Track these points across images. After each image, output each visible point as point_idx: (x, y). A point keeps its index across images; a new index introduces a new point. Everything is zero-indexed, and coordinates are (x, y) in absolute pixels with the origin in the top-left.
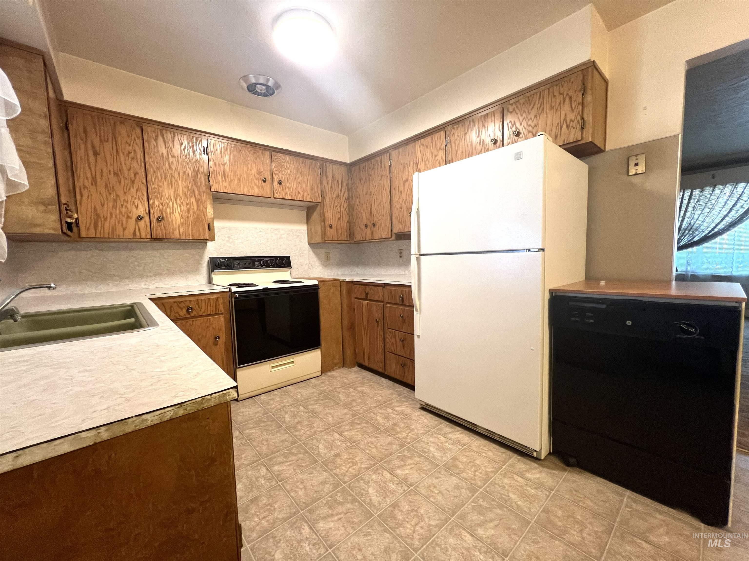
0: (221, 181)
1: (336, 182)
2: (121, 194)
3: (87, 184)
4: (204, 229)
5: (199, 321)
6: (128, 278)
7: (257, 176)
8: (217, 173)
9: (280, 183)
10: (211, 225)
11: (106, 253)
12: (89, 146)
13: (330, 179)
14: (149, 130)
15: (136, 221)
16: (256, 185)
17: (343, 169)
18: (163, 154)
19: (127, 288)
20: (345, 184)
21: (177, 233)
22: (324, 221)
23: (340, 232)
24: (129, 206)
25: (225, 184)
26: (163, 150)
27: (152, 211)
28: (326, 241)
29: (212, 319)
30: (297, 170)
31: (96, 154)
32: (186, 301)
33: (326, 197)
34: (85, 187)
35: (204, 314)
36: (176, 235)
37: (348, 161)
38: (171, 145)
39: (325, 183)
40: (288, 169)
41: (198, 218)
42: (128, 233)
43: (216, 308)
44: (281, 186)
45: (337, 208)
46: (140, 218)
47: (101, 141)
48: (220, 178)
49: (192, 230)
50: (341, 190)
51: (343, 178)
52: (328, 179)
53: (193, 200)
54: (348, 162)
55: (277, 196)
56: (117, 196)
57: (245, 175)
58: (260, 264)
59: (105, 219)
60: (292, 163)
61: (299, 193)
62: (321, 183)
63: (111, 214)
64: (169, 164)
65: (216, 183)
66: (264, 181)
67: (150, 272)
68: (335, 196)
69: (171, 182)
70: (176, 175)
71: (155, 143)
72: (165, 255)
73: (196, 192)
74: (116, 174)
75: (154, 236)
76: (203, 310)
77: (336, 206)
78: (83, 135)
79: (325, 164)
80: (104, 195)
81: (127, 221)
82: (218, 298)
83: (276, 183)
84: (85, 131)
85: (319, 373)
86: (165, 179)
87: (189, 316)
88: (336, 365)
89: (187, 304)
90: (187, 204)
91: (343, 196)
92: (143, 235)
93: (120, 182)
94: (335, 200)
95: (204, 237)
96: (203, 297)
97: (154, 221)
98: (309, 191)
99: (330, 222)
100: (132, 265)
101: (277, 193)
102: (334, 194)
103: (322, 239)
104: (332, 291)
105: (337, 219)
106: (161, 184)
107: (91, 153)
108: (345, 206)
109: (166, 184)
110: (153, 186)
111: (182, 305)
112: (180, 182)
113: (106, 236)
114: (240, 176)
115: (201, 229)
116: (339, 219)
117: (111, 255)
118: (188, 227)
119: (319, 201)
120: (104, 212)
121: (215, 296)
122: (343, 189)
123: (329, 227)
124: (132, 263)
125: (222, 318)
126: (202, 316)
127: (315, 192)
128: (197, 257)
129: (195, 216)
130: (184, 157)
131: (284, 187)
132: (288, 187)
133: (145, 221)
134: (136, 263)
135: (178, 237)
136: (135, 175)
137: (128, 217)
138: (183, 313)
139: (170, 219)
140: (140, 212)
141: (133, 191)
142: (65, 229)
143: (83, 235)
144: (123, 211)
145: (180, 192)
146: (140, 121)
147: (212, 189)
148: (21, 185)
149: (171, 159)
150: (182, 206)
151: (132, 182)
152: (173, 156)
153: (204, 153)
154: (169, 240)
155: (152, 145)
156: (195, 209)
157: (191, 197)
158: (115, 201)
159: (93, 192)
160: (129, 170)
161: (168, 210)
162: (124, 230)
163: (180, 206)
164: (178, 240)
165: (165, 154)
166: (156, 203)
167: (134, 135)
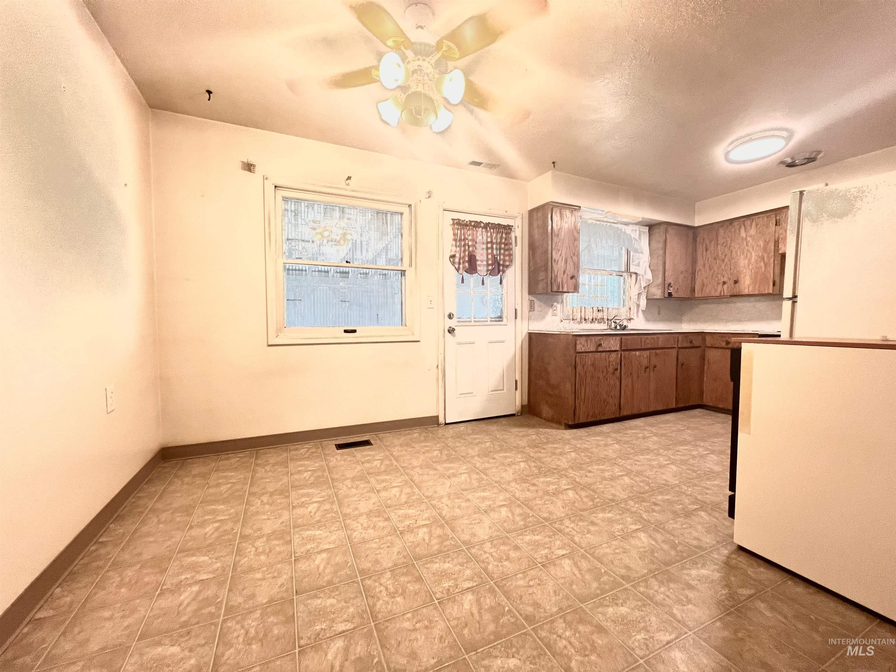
2: (716, 270)
4: (769, 286)
6: (731, 321)
12: (704, 247)
14: (736, 224)
15: (722, 285)
18: (743, 237)
21: (746, 290)
24: (719, 276)
26: (743, 234)
27: (732, 278)
31: (707, 250)
34: (700, 269)
36: (746, 292)
38: (749, 229)
42: (717, 294)
46: (724, 283)
47: (710, 241)
49: (759, 287)
53: (762, 264)
56: (714, 271)
59: (707, 286)
63: (710, 282)
64: (746, 243)
69: (747, 254)
70: (751, 249)
71: (738, 232)
73: (766, 257)
74: (715, 259)
75: (732, 294)
78: (702, 241)
80: (708, 272)
81: (717, 286)
84: (703, 239)
86: (743, 253)
87: (726, 347)
90: (757, 268)
92: (726, 294)
93: (716, 263)
95: (768, 292)
97: (733, 284)
106: (739, 258)
107: (704, 250)
109: (742, 257)
110: (734, 261)
111: (723, 339)
112: (753, 253)
115: (766, 286)
118: (756, 285)
120: (706, 282)
129: (763, 276)
133: (727, 285)
136: (725, 256)
137: (719, 284)
138: (723, 344)
139: (742, 282)
140: (725, 279)
141: (723, 266)
142: (666, 295)
143: (696, 296)
144: (716, 279)
145: (753, 260)
146: (731, 221)
147: (780, 252)
148: (650, 280)
149: (749, 239)
150: (753, 271)
151: (723, 260)
152: (751, 236)
153: (776, 225)
154: (742, 296)
155: (737, 234)
156: (763, 271)
157: (761, 262)
158: (713, 274)
159: (703, 272)
160: (722, 254)
161: (742, 275)
162: (716, 291)
163: (751, 271)
164: (749, 295)
165: (745, 237)
166: (735, 272)
167: (727, 232)
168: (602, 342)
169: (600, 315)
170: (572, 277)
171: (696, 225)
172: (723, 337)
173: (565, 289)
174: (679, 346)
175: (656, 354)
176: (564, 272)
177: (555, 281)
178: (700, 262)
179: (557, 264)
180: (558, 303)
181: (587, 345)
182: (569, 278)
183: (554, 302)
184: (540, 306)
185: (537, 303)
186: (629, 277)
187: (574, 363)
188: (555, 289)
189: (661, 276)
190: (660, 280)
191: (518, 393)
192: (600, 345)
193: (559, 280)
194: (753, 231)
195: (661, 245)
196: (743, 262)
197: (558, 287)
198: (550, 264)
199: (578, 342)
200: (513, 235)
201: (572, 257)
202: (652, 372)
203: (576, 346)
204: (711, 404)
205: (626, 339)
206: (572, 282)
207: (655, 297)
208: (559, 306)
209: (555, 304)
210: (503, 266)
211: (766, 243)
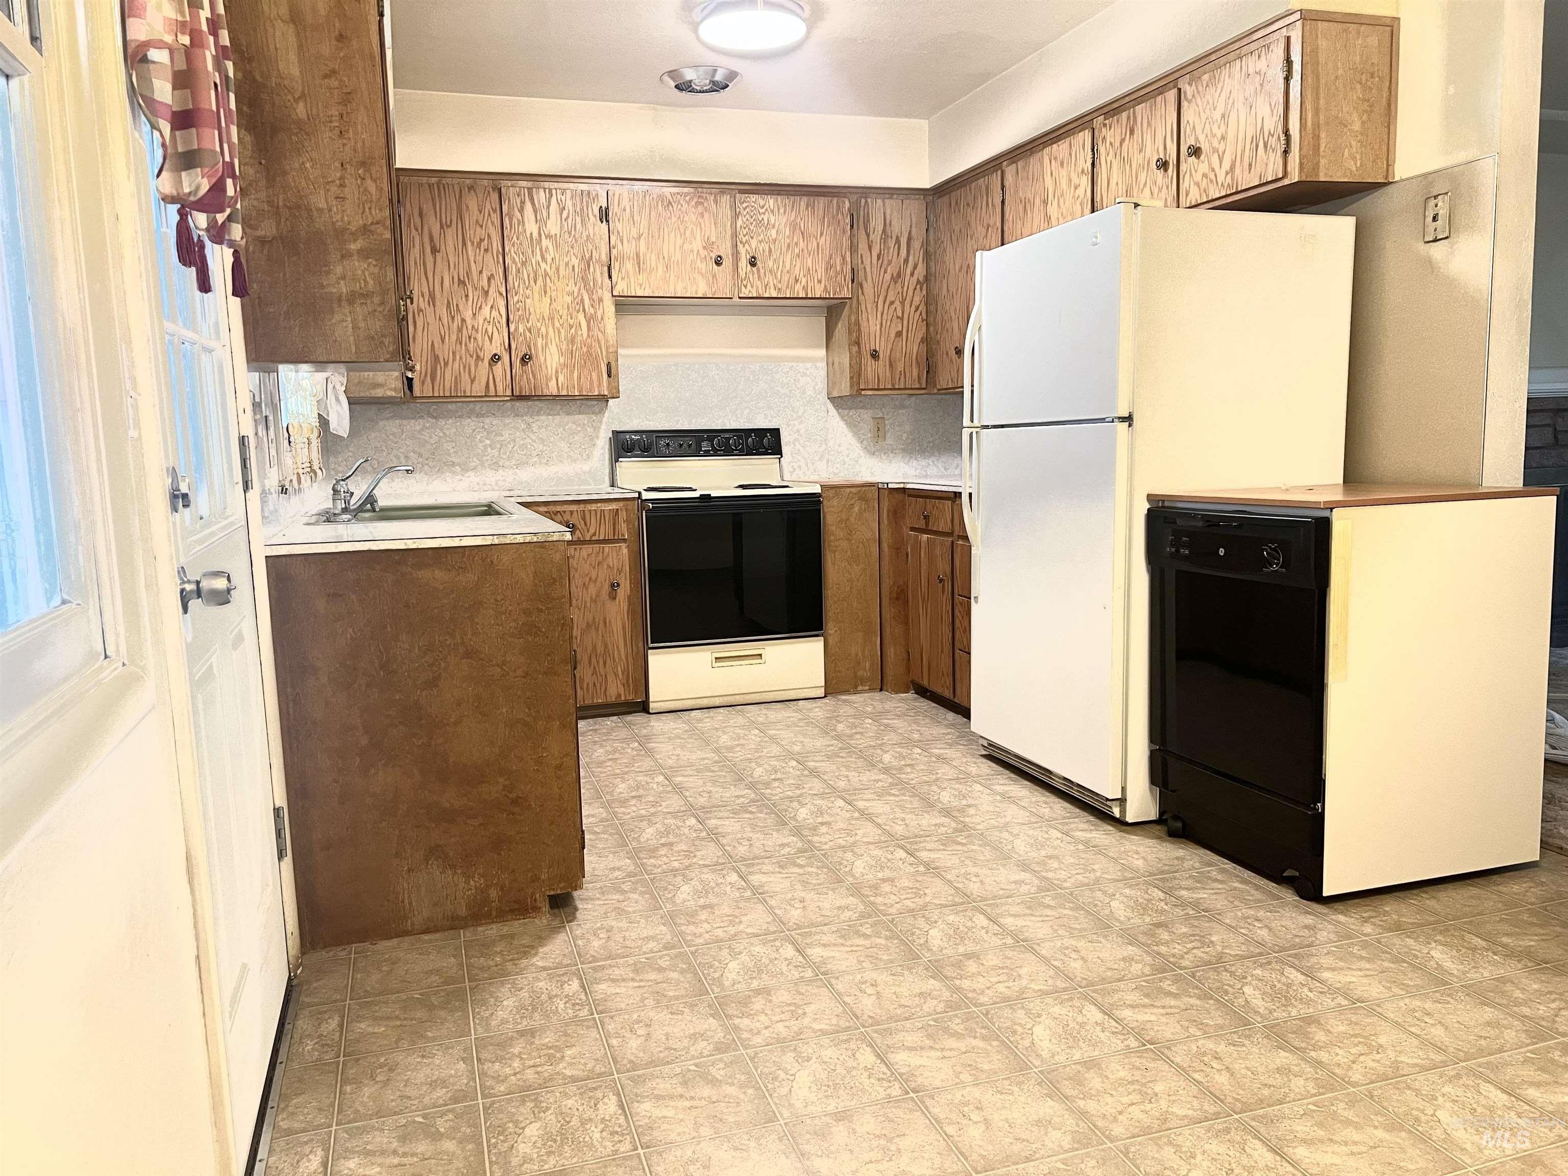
0: (631, 273)
1: (891, 243)
2: (468, 315)
3: (422, 306)
4: (600, 375)
5: (586, 551)
7: (703, 253)
8: (622, 258)
9: (753, 263)
10: (613, 364)
11: (442, 422)
12: (426, 240)
13: (876, 237)
14: (511, 191)
15: (490, 364)
16: (700, 273)
17: (915, 207)
18: (531, 234)
20: (916, 245)
21: (553, 384)
22: (858, 343)
23: (900, 367)
24: (479, 336)
25: (640, 280)
26: (531, 227)
27: (513, 346)
28: (863, 392)
29: (606, 550)
30: (794, 226)
31: (434, 251)
32: (565, 512)
33: (864, 282)
34: (420, 310)
35: (594, 539)
36: (552, 389)
37: (926, 182)
38: (545, 214)
39: (863, 246)
40: (773, 227)
41: (589, 353)
42: (478, 389)
43: (614, 529)
44: (754, 269)
45: (893, 307)
46: (495, 358)
47: (442, 227)
48: (629, 266)
49: (579, 378)
50: (906, 261)
51: (913, 229)
52: (872, 237)
53: (581, 316)
54: (928, 186)
55: (745, 292)
56: (463, 320)
57: (679, 255)
58: (712, 445)
59: (446, 364)
60: (782, 211)
61: (797, 281)
62: (853, 248)
63: (454, 353)
64: (542, 252)
65: (623, 279)
66: (718, 263)
67: (509, 458)
68: (888, 277)
69: (545, 286)
70: (553, 272)
71: (519, 215)
72: (535, 427)
73: (587, 302)
74: (461, 283)
75: (517, 393)
76: (592, 531)
77: (892, 303)
78: (417, 220)
79: (863, 201)
80: (445, 321)
81: (476, 365)
82: (617, 510)
83: (744, 263)
84: (421, 215)
85: (821, 692)
86: (535, 282)
88: (863, 681)
89: (567, 517)
90: (571, 327)
91: (912, 274)
92: (500, 393)
93: (467, 296)
94: (889, 287)
95: (599, 391)
96: (593, 507)
97: (517, 363)
98: (821, 273)
99: (873, 343)
100: (481, 445)
101: (746, 287)
102: (885, 272)
103: (852, 386)
104: (856, 509)
105: (893, 336)
106: (529, 292)
107: (428, 250)
108: (917, 300)
109: (536, 291)
110: (516, 299)
112: (559, 285)
113: (447, 394)
114: (669, 259)
115: (594, 375)
116: (899, 334)
117: (449, 426)
118: (572, 372)
119: (846, 293)
120: (444, 352)
121: (614, 506)
122: (911, 258)
123: (869, 356)
124: (481, 441)
125: (625, 551)
126: (590, 542)
127: (837, 274)
128: (589, 429)
129: (585, 349)
130: (567, 235)
131: (762, 271)
132: (770, 271)
133: (503, 365)
134: (488, 442)
135: (555, 392)
136: (489, 279)
137: (479, 358)
139: (541, 361)
140: (496, 349)
141: (486, 311)
143: (417, 392)
144: (472, 346)
145: (559, 305)
147: (616, 293)
149: (545, 242)
150: (563, 332)
151: (487, 293)
152: (548, 236)
153: (601, 220)
154: (540, 398)
155: (515, 220)
156: (585, 336)
157: (578, 311)
158: (460, 330)
159: (431, 319)
160: (481, 272)
161: (540, 341)
162: (472, 381)
163: (559, 332)
164: (556, 398)
165: (535, 235)
166: (521, 330)
167: (488, 206)
172: (556, 513)
178: (418, 285)
194: (553, 224)
196: (538, 306)
211: (588, 263)
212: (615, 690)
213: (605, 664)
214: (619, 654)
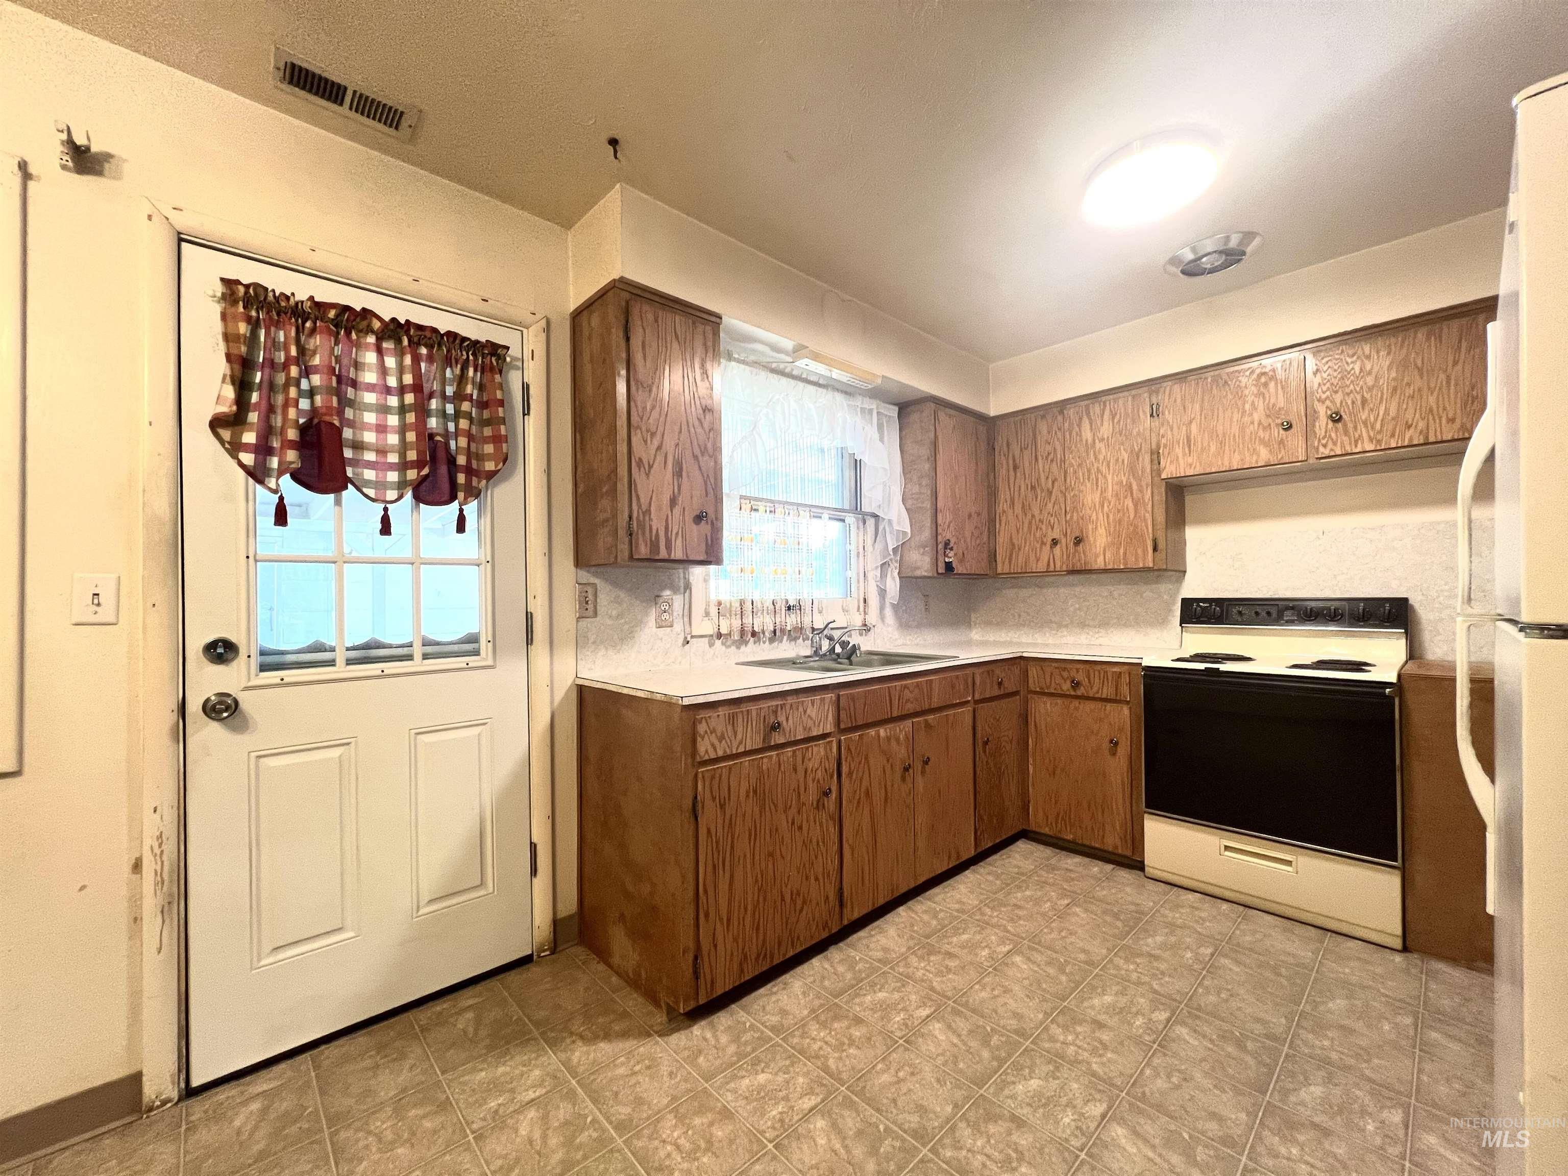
0: (1180, 455)
2: (1037, 512)
3: (1005, 508)
4: (1145, 551)
5: (1090, 706)
6: (1066, 626)
7: (1267, 422)
8: (1174, 444)
9: (1335, 419)
10: (1159, 540)
11: (1045, 590)
12: (1011, 462)
14: (1072, 412)
15: (1051, 547)
16: (1262, 442)
18: (1087, 441)
19: (1064, 640)
21: (1100, 560)
24: (1044, 527)
25: (1190, 460)
26: (1087, 434)
27: (1069, 531)
29: (1109, 708)
30: (1404, 365)
31: (1015, 468)
32: (1071, 669)
34: (1004, 511)
35: (1097, 696)
36: (1100, 563)
38: (1099, 422)
40: (1370, 373)
41: (1134, 532)
42: (1042, 566)
43: (1116, 690)
44: (1340, 425)
46: (1055, 542)
47: (1021, 450)
48: (1179, 451)
49: (1125, 553)
53: (1129, 501)
55: (1324, 452)
56: (1033, 516)
57: (1235, 429)
59: (1019, 549)
60: (1382, 353)
61: (1409, 427)
63: (1026, 541)
64: (1095, 454)
65: (1172, 463)
66: (1286, 428)
69: (1097, 480)
70: (1104, 469)
71: (1077, 429)
73: (1135, 487)
74: (1033, 488)
75: (1071, 568)
76: (1095, 689)
78: (1005, 449)
80: (1020, 518)
81: (1041, 548)
82: (1120, 673)
83: (1322, 422)
84: (1008, 444)
85: (1396, 943)
86: (1089, 478)
87: (1073, 693)
89: (1073, 673)
90: (1119, 512)
92: (1058, 568)
93: (1036, 498)
95: (1144, 564)
96: (1098, 667)
97: (1071, 545)
100: (1072, 609)
101: (1325, 446)
106: (1082, 488)
107: (1011, 467)
109: (1089, 485)
110: (1073, 493)
111: (1065, 674)
112: (1109, 478)
113: (1019, 571)
114: (1225, 434)
115: (1140, 551)
117: (1049, 592)
118: (1119, 549)
120: (1019, 540)
121: (1116, 669)
124: (1072, 606)
125: (1126, 711)
126: (1094, 699)
129: (1131, 529)
130: (1118, 435)
131: (1351, 425)
132: (1365, 423)
133: (1061, 547)
134: (1077, 606)
135: (1102, 567)
136: (1053, 483)
137: (1043, 543)
138: (1066, 687)
139: (1092, 539)
140: (1056, 534)
141: (1050, 505)
142: (942, 570)
143: (999, 570)
144: (1038, 535)
145: (1109, 494)
146: (1062, 405)
147: (1164, 476)
148: (905, 533)
149: (1098, 445)
150: (1111, 516)
151: (1050, 493)
152: (1102, 440)
153: (1152, 415)
154: (1090, 571)
155: (1074, 433)
156: (1132, 516)
157: (1126, 497)
158: (1030, 523)
159: (1011, 517)
160: (1047, 478)
161: (1090, 527)
162: (1038, 561)
163: (1108, 517)
164: (1105, 571)
165: (1090, 441)
166: (1075, 518)
167: (1055, 428)
168: (782, 718)
169: (791, 621)
170: (699, 519)
171: (992, 413)
172: (1064, 669)
173: (678, 554)
174: (977, 697)
175: (928, 726)
176: (673, 502)
177: (641, 525)
178: (1003, 495)
179: (648, 475)
180: (675, 590)
181: (735, 733)
182: (689, 518)
183: (663, 588)
184: (617, 601)
185: (606, 595)
186: (861, 525)
187: (688, 803)
188: (643, 551)
189: (928, 523)
190: (927, 534)
191: (542, 882)
192: (776, 727)
193: (657, 524)
194: (1106, 429)
195: (925, 451)
196: (1091, 497)
197: (655, 546)
198: (623, 471)
199: (702, 728)
200: (514, 380)
201: (695, 457)
202: (920, 780)
203: (694, 741)
204: (1046, 830)
205: (853, 698)
206: (696, 533)
207: (918, 573)
208: (678, 601)
209: (667, 593)
210: (469, 471)
211: (1136, 455)
212: (1112, 841)
213: (1103, 812)
214: (1117, 808)
